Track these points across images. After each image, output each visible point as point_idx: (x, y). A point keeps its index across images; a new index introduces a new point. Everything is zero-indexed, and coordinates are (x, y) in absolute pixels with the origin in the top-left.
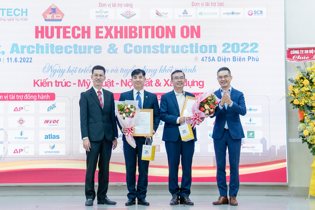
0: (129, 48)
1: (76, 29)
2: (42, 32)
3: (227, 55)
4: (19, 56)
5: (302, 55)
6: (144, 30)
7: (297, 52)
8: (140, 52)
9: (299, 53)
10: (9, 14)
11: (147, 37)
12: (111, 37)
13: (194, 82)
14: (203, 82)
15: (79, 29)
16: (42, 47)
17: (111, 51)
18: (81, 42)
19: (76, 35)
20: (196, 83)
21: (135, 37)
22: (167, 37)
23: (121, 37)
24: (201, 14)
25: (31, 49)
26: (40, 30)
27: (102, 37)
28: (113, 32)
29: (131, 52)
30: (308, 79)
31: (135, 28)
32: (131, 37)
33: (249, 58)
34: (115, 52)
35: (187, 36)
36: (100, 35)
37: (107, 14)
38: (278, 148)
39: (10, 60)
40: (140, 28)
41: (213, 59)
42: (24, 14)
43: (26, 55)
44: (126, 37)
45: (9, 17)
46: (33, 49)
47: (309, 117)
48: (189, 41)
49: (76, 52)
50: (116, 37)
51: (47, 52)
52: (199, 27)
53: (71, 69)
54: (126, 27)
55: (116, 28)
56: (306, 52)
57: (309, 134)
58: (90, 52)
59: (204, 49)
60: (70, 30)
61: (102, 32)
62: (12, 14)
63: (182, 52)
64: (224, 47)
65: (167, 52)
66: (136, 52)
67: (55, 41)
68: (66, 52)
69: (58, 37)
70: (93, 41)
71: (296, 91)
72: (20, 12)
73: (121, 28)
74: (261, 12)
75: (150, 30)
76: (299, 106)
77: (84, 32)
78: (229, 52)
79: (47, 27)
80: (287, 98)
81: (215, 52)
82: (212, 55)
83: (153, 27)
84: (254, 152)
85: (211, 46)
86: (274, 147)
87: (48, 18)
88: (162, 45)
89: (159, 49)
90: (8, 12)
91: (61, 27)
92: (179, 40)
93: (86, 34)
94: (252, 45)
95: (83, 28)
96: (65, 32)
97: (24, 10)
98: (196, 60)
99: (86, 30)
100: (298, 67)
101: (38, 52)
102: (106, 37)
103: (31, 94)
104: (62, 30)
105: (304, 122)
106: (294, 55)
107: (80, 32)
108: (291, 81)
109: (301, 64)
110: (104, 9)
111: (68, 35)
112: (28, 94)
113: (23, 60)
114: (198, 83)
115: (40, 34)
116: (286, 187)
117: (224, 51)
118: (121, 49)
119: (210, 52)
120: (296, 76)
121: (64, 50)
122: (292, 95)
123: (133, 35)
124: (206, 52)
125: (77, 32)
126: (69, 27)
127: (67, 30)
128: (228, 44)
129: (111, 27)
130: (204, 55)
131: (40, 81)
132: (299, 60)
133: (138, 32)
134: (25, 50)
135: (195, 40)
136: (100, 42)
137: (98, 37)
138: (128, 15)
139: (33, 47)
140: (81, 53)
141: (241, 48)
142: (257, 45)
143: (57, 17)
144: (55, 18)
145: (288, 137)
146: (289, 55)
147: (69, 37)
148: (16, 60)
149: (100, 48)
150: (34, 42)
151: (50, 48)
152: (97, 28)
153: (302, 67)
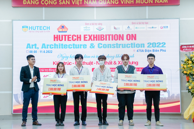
0: (100, 46)
1: (74, 36)
2: (57, 38)
3: (150, 49)
4: (46, 50)
5: (188, 48)
6: (108, 36)
7: (185, 47)
8: (106, 47)
9: (186, 47)
10: (41, 29)
11: (109, 40)
12: (92, 40)
13: (133, 62)
14: (138, 62)
15: (75, 36)
16: (57, 45)
17: (92, 47)
18: (76, 42)
19: (74, 39)
20: (134, 63)
21: (104, 40)
22: (120, 40)
23: (97, 40)
24: (136, 28)
25: (52, 46)
26: (56, 37)
27: (87, 40)
28: (92, 37)
29: (101, 47)
30: (191, 60)
31: (104, 35)
32: (101, 40)
33: (161, 50)
34: (93, 47)
35: (130, 39)
36: (86, 39)
37: (89, 29)
38: (176, 95)
39: (41, 52)
40: (106, 35)
41: (143, 51)
42: (48, 29)
43: (49, 49)
44: (99, 40)
45: (41, 31)
46: (53, 46)
47: (192, 79)
48: (131, 41)
49: (74, 48)
50: (94, 40)
51: (60, 48)
52: (135, 35)
53: (72, 56)
54: (99, 35)
55: (94, 35)
56: (190, 47)
57: (192, 88)
58: (81, 48)
59: (138, 45)
60: (71, 37)
61: (87, 38)
62: (42, 29)
63: (127, 47)
64: (148, 45)
65: (119, 47)
66: (104, 47)
67: (63, 42)
68: (69, 48)
69: (65, 40)
70: (82, 42)
71: (185, 66)
72: (46, 28)
73: (96, 35)
74: (167, 27)
75: (111, 36)
76: (186, 74)
77: (78, 38)
78: (151, 47)
79: (60, 36)
80: (180, 70)
81: (144, 47)
82: (142, 49)
83: (112, 35)
84: (164, 97)
85: (141, 44)
86: (174, 94)
87: (60, 31)
88: (117, 44)
89: (116, 46)
90: (40, 28)
91: (67, 35)
92: (125, 41)
93: (79, 39)
94: (162, 43)
95: (78, 35)
96: (68, 38)
97: (48, 27)
98: (134, 51)
99: (79, 36)
100: (186, 55)
101: (55, 48)
102: (89, 40)
103: (52, 69)
104: (67, 37)
105: (189, 82)
106: (184, 48)
107: (76, 38)
108: (183, 61)
109: (187, 53)
110: (88, 26)
111: (70, 39)
112: (50, 68)
113: (48, 52)
114: (135, 63)
115: (56, 39)
116: (180, 115)
117: (148, 47)
118: (96, 46)
119: (141, 47)
120: (185, 59)
121: (68, 47)
122: (183, 69)
123: (102, 39)
124: (139, 47)
125: (74, 38)
126: (71, 35)
127: (70, 37)
128: (150, 43)
129: (92, 35)
130: (138, 49)
131: (56, 62)
132: (186, 51)
133: (105, 37)
134: (49, 46)
135: (134, 41)
136: (86, 42)
137: (85, 40)
138: (100, 29)
139: (53, 45)
140: (76, 48)
141: (157, 45)
142: (165, 44)
143: (64, 30)
144: (64, 31)
145: (181, 89)
146: (181, 48)
147: (71, 40)
148: (44, 52)
149: (86, 45)
150: (53, 42)
151: (61, 46)
152: (85, 36)
153: (188, 55)
